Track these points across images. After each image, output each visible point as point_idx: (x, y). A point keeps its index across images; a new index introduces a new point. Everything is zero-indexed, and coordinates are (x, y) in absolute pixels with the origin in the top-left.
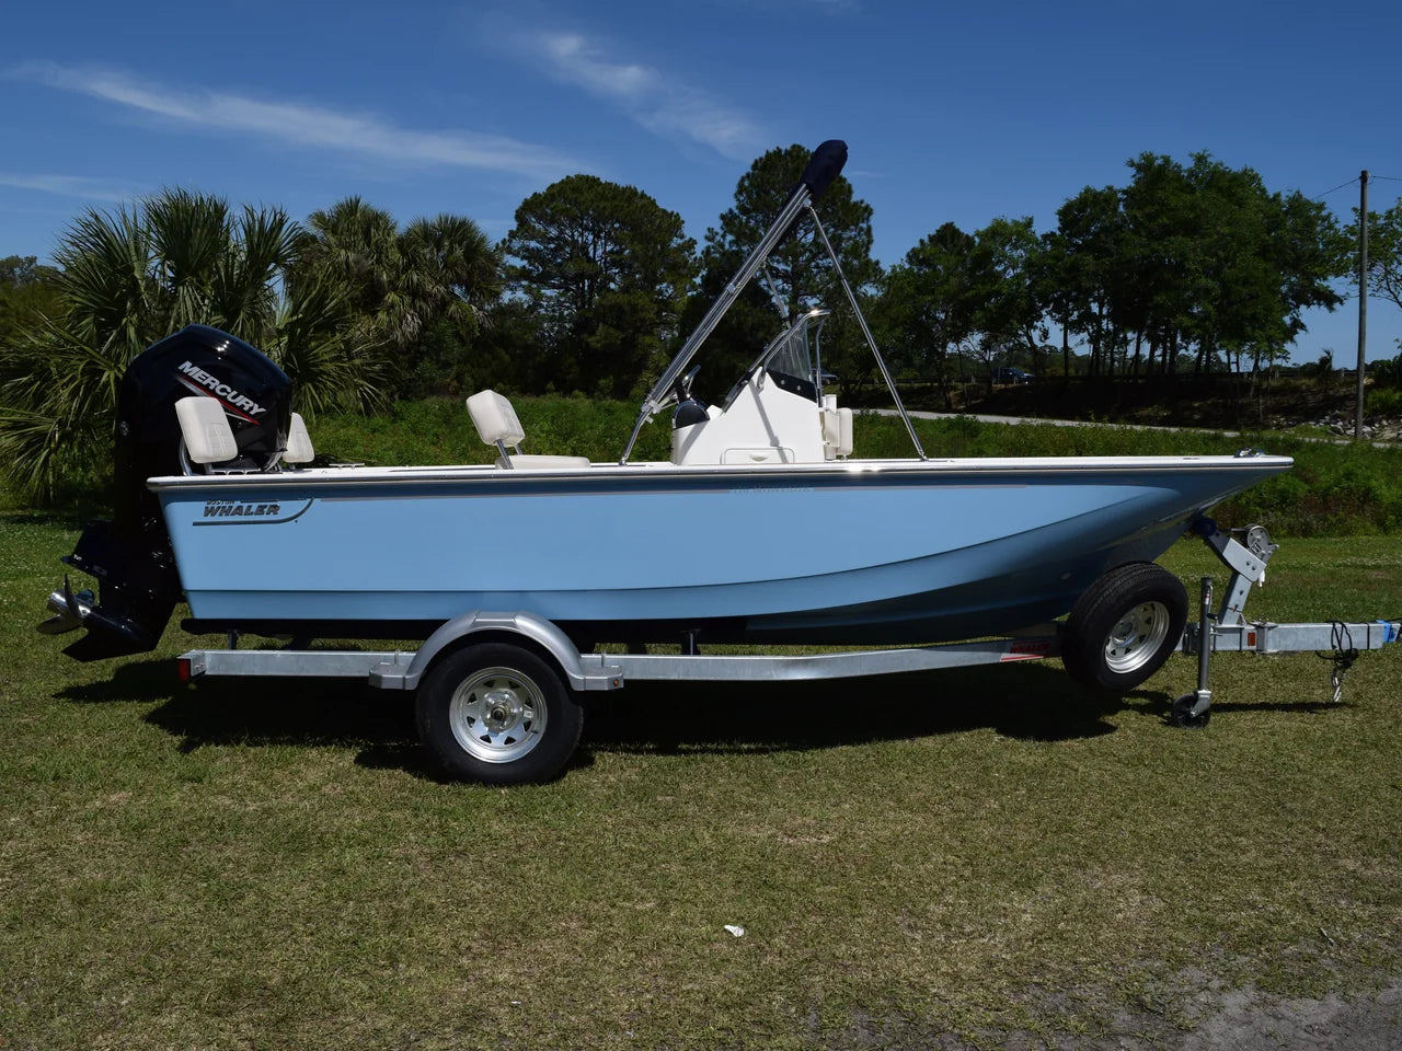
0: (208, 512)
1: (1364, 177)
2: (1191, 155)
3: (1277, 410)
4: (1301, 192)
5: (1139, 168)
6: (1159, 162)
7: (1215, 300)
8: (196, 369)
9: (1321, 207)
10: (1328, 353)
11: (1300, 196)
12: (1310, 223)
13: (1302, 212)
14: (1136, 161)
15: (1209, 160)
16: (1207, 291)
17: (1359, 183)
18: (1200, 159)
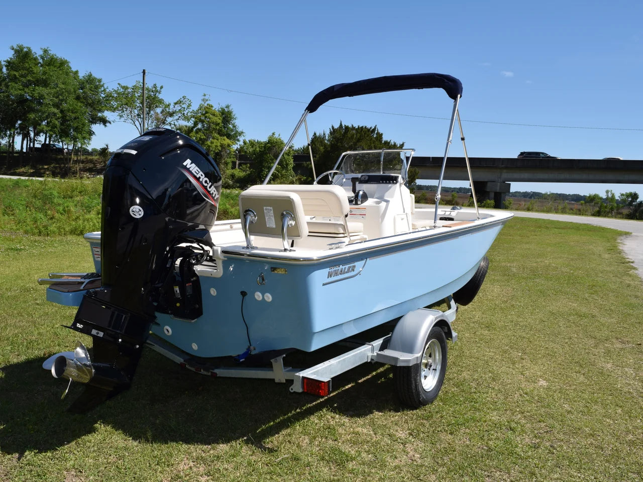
0: (330, 275)
1: (144, 72)
2: (41, 49)
3: (85, 170)
4: (92, 73)
5: (17, 52)
6: (25, 50)
7: (59, 119)
8: (193, 165)
9: (100, 81)
10: (107, 146)
11: (91, 75)
12: (97, 87)
13: (92, 83)
14: (15, 47)
15: (49, 52)
16: (55, 114)
17: (142, 74)
18: (45, 51)
